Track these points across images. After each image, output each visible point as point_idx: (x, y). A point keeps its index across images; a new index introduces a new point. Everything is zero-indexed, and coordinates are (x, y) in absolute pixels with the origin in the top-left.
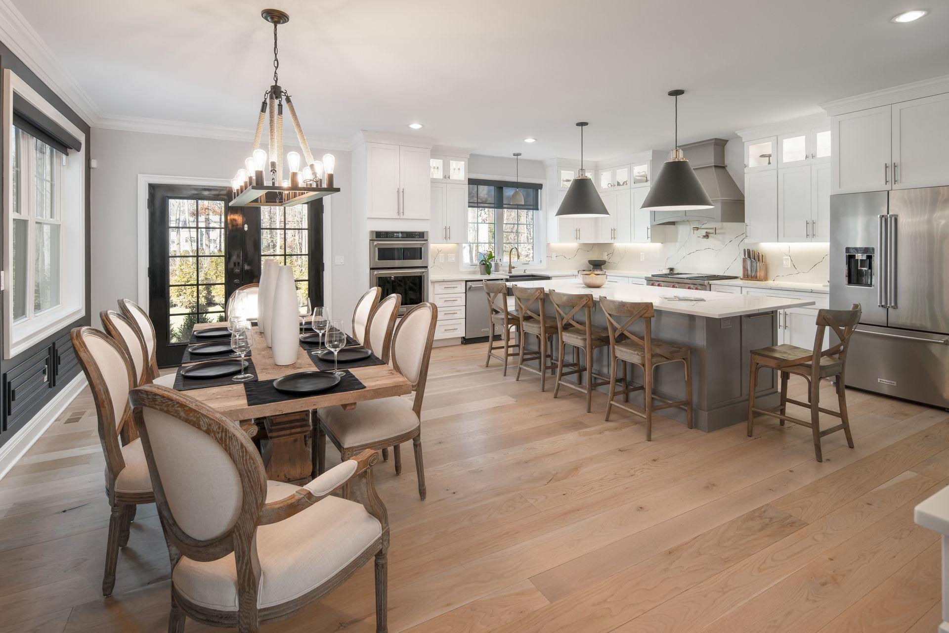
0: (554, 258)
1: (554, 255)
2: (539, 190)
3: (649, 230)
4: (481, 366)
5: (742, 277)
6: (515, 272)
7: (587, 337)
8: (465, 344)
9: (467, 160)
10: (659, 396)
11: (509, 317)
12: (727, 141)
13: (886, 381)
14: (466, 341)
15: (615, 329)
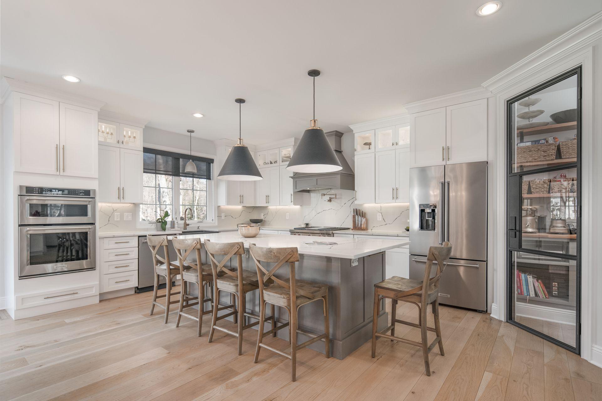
0: (223, 218)
1: (223, 215)
2: (211, 164)
3: (292, 196)
4: (145, 316)
5: (352, 228)
6: (189, 229)
7: (239, 282)
8: (138, 293)
9: (142, 130)
10: (302, 331)
11: (171, 267)
12: (343, 134)
13: (444, 294)
14: (139, 290)
15: (263, 274)
